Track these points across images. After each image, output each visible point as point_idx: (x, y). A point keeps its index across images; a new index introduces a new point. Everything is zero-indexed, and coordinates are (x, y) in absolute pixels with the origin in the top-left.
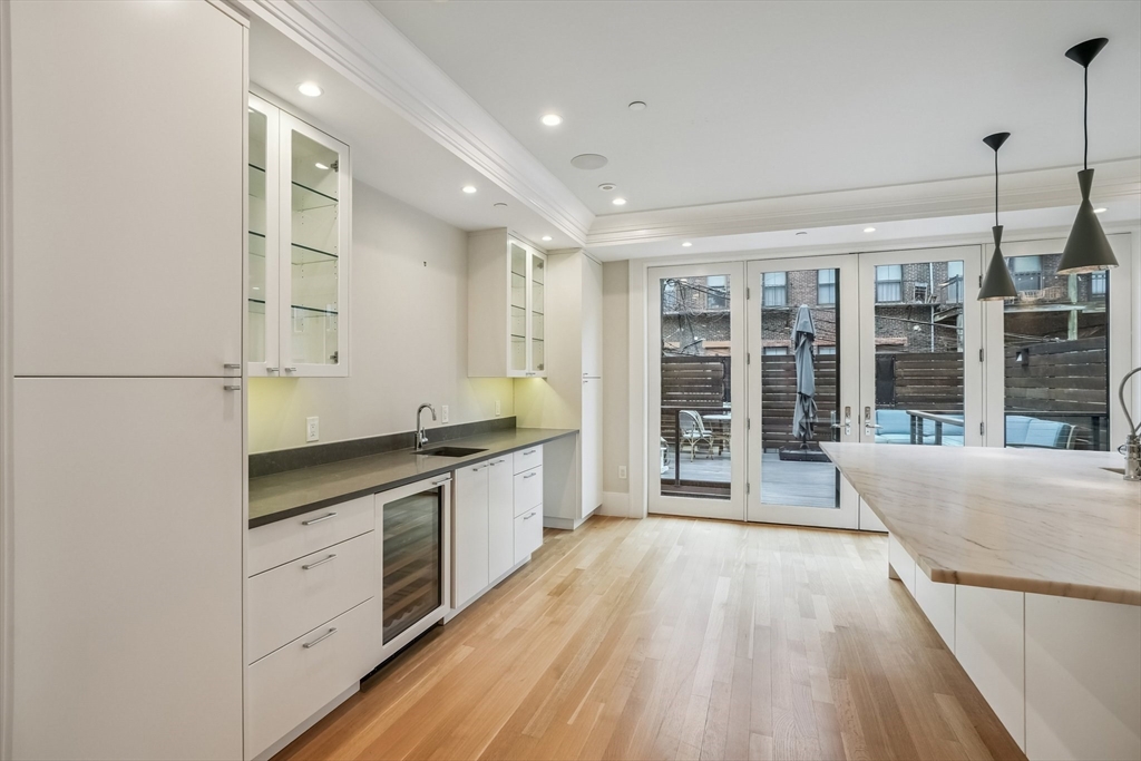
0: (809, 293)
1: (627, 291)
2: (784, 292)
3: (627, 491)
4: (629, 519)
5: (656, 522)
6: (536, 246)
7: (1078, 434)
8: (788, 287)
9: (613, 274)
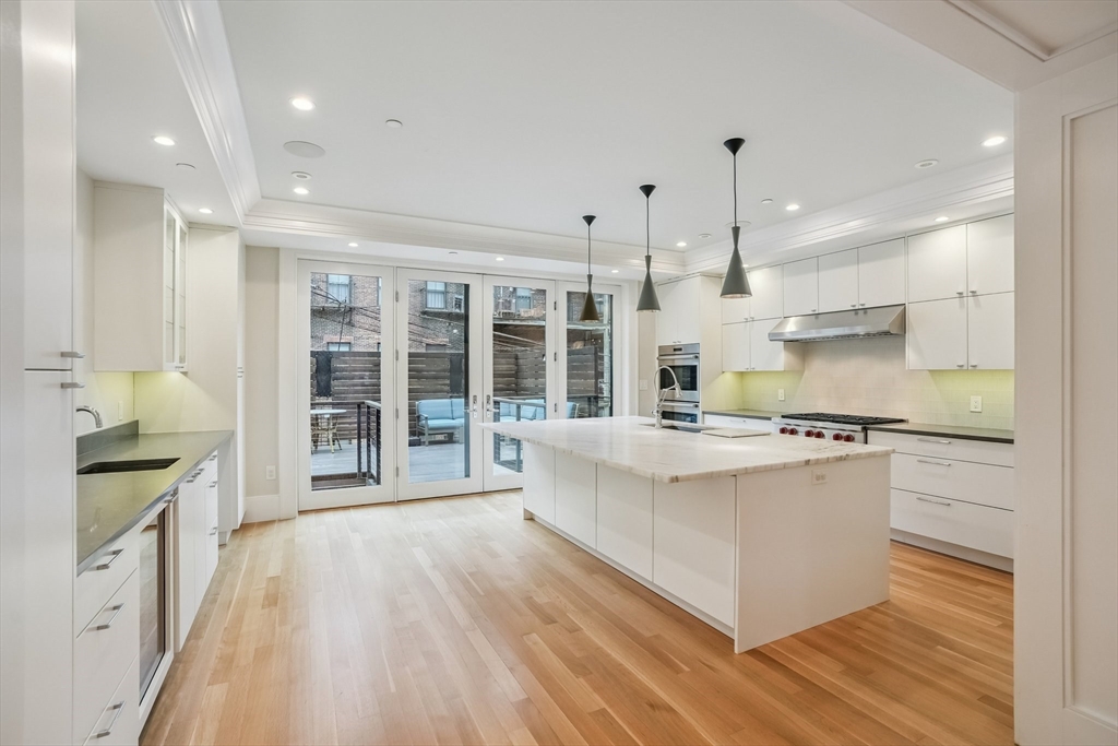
0: (371, 294)
1: (277, 280)
2: (347, 290)
3: (277, 491)
4: (280, 521)
5: (312, 518)
6: (182, 214)
7: (581, 410)
8: (351, 285)
9: (260, 260)
